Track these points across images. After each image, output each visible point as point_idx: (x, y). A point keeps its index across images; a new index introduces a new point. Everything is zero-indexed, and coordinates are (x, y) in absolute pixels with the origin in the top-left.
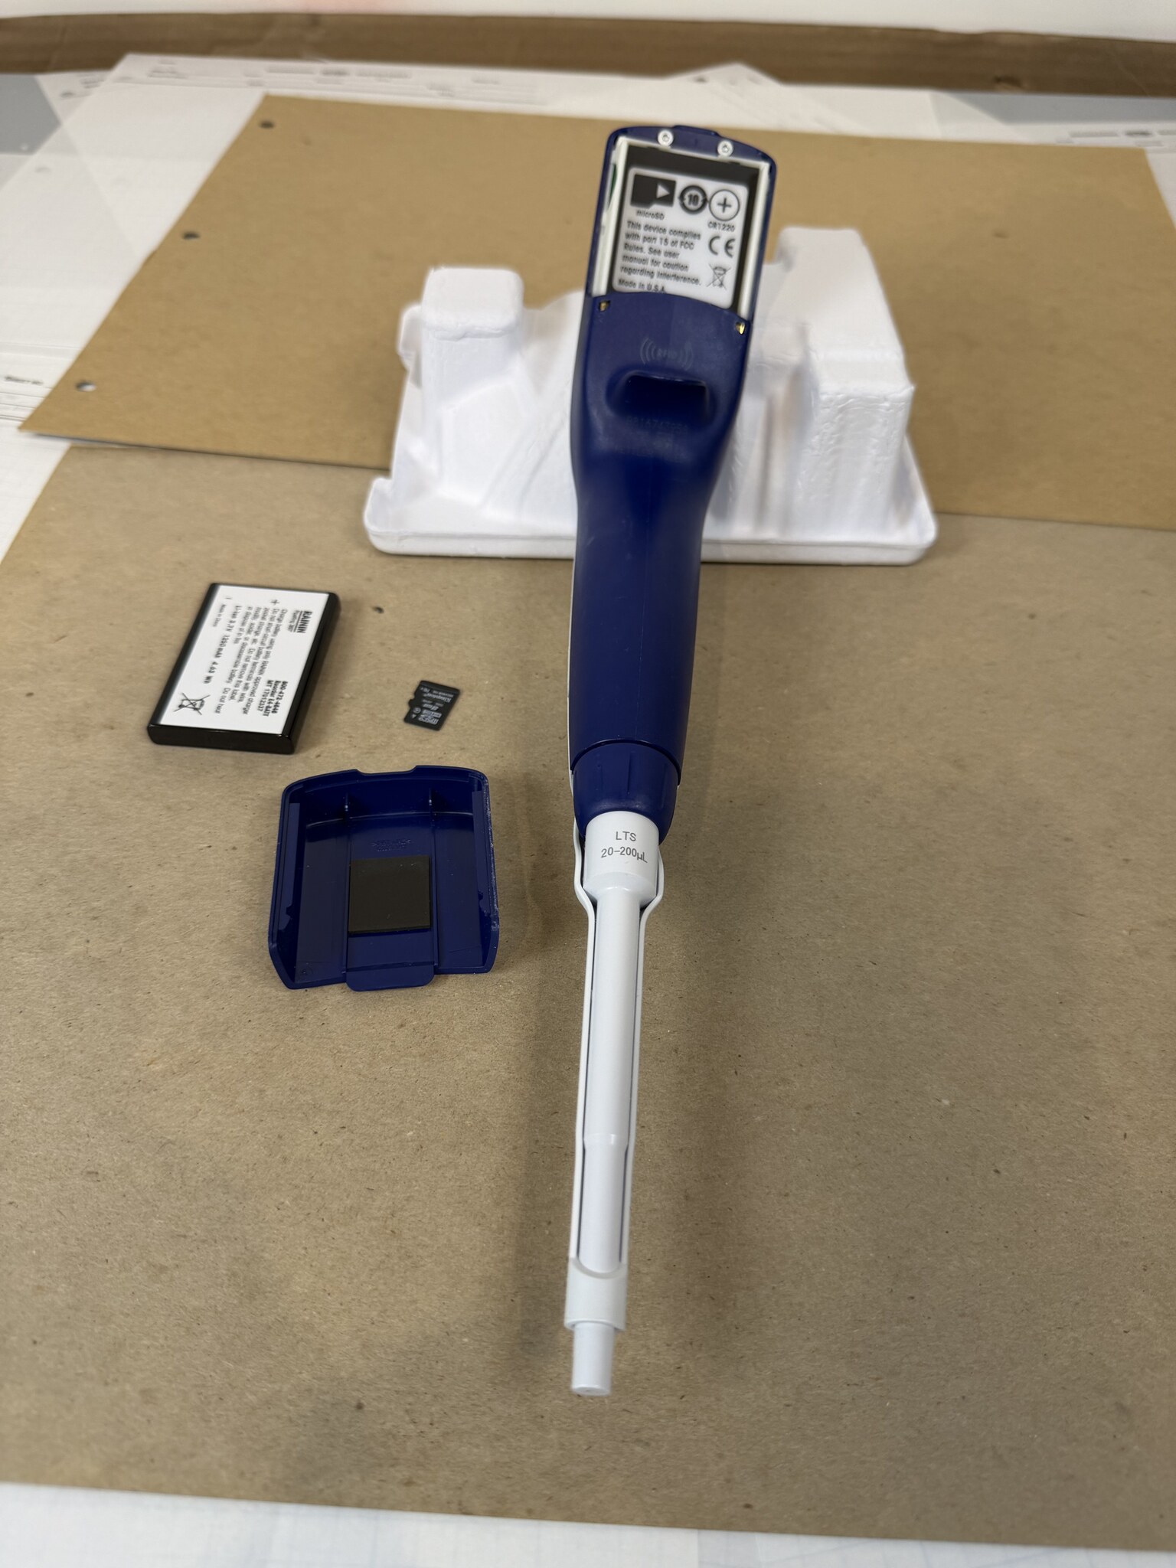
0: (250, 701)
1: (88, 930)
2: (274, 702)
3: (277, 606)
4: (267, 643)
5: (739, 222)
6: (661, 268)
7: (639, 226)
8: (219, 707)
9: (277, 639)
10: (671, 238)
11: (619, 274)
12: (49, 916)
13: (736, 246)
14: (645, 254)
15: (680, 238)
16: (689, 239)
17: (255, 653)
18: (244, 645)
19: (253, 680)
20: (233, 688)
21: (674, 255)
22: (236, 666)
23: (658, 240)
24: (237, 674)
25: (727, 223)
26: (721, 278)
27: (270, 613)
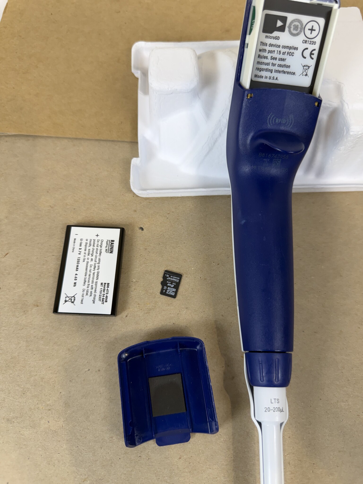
0: (95, 296)
1: (48, 417)
2: (105, 295)
3: (99, 238)
4: (97, 260)
5: (318, 40)
6: (277, 68)
7: (266, 45)
8: (82, 301)
9: (101, 257)
10: (283, 50)
11: (255, 72)
12: (30, 409)
13: (316, 53)
14: (268, 61)
15: (287, 50)
16: (292, 51)
17: (93, 267)
18: (88, 262)
19: (94, 283)
20: (86, 289)
21: (283, 60)
22: (86, 276)
23: (276, 52)
24: (87, 280)
25: (312, 40)
27: (96, 243)
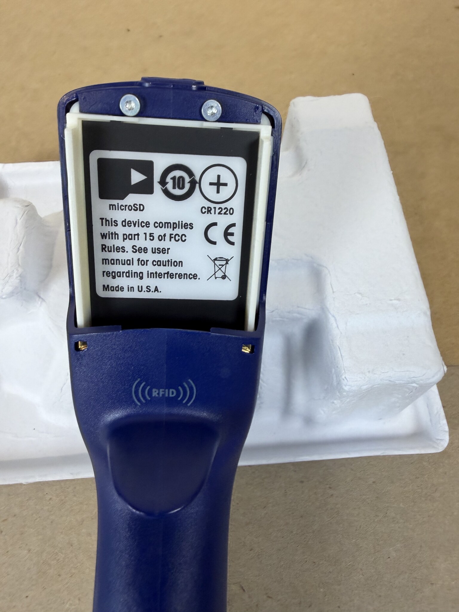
5: (238, 204)
6: (151, 268)
7: (116, 223)
10: (158, 232)
11: (100, 281)
13: (238, 232)
15: (168, 231)
16: (179, 231)
21: (164, 251)
23: (142, 236)
25: (223, 206)
26: (223, 269)
